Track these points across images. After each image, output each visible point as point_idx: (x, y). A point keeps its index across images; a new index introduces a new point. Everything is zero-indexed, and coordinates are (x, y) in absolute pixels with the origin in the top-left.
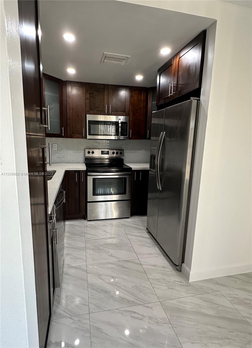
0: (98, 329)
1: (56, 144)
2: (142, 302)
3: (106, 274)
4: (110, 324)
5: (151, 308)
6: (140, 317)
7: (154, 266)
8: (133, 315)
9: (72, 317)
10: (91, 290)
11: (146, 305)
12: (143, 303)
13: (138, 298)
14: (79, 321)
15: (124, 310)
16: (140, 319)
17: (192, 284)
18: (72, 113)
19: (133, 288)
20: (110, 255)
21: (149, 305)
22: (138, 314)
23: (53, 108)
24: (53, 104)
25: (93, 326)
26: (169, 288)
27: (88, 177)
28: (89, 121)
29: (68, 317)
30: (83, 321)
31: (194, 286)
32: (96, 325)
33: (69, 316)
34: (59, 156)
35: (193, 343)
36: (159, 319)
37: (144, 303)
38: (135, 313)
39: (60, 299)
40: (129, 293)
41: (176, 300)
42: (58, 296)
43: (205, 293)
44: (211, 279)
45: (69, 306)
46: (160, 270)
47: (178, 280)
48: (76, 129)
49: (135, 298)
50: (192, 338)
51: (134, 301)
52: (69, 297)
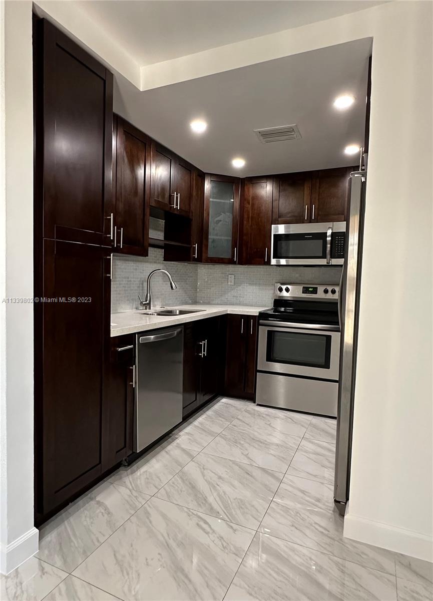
0: (147, 514)
1: (233, 276)
2: (228, 518)
3: (214, 471)
4: (164, 516)
5: (235, 531)
6: (208, 529)
7: (303, 492)
8: (202, 523)
9: (133, 491)
10: (178, 479)
11: (231, 524)
12: (228, 520)
13: (228, 512)
14: (136, 497)
15: (195, 513)
16: (205, 532)
17: (346, 541)
18: (251, 226)
19: (234, 499)
20: (244, 453)
21: (235, 526)
22: (210, 526)
23: (221, 221)
24: (221, 215)
25: (145, 508)
26: (293, 526)
27: (260, 327)
28: (274, 235)
29: (129, 489)
30: (140, 499)
31: (347, 545)
32: (148, 509)
33: (131, 487)
34: (235, 295)
35: (251, 594)
36: (232, 546)
37: (230, 519)
38: (206, 522)
39: (137, 470)
40: (222, 502)
41: (287, 543)
42: (137, 467)
43: (358, 563)
44: (402, 555)
45: (139, 481)
46: (307, 501)
47: (323, 524)
48: (255, 250)
49: (224, 510)
50: (256, 589)
51: (220, 512)
52: (148, 473)
